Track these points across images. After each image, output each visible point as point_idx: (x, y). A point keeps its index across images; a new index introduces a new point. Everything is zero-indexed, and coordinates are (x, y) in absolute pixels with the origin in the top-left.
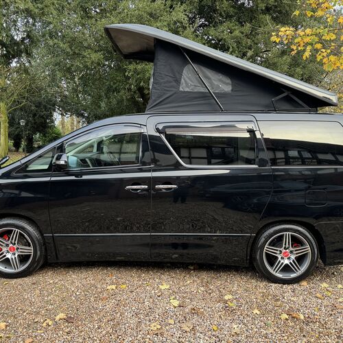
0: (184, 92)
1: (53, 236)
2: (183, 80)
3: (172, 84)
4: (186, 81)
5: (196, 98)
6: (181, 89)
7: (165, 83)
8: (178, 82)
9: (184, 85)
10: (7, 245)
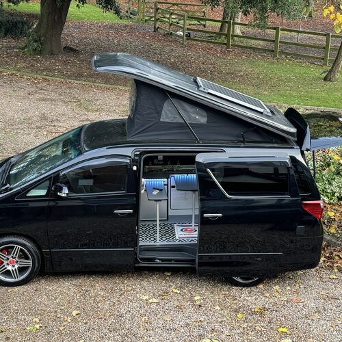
0: (164, 122)
1: (50, 251)
2: (163, 112)
3: (153, 115)
4: (166, 113)
5: (174, 127)
6: (162, 120)
7: (147, 114)
8: (159, 114)
9: (165, 116)
10: (8, 259)
